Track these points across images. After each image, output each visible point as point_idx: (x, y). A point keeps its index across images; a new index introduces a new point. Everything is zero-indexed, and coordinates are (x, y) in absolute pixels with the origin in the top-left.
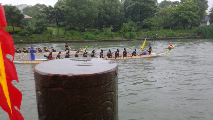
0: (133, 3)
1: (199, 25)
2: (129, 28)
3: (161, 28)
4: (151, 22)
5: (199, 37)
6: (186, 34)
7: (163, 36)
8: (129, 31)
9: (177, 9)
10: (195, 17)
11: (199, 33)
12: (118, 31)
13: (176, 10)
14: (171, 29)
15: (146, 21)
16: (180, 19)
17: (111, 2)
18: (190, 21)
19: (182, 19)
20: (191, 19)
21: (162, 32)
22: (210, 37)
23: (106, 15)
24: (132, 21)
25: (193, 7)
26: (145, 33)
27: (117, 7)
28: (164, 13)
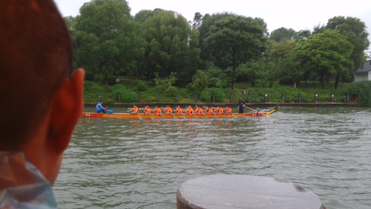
0: (218, 30)
1: (353, 79)
2: (210, 81)
3: (276, 83)
4: (256, 69)
5: (352, 103)
6: (326, 96)
7: (280, 100)
8: (210, 86)
9: (308, 47)
10: (344, 64)
11: (354, 96)
12: (187, 86)
13: (305, 49)
14: (295, 86)
15: (243, 68)
16: (312, 66)
17: (173, 27)
18: (333, 71)
19: (318, 66)
20: (336, 66)
21: (278, 90)
23: (160, 51)
24: (216, 66)
25: (340, 43)
26: (243, 92)
27: (184, 36)
28: (281, 53)
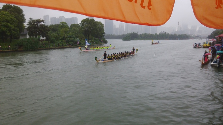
1: (19, 38)
5: (20, 50)
6: (6, 47)
10: (14, 30)
11: (20, 46)
18: (9, 34)
20: (10, 31)
22: (31, 49)
25: (10, 19)
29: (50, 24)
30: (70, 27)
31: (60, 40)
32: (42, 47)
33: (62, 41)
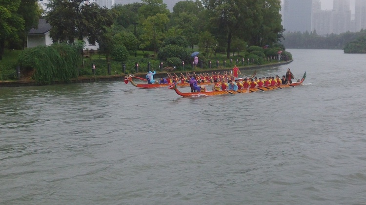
1: (24, 44)
5: (25, 80)
10: (10, 22)
11: (27, 70)
22: (57, 80)
29: (113, 4)
30: (171, 11)
31: (141, 52)
32: (89, 74)
33: (146, 56)
